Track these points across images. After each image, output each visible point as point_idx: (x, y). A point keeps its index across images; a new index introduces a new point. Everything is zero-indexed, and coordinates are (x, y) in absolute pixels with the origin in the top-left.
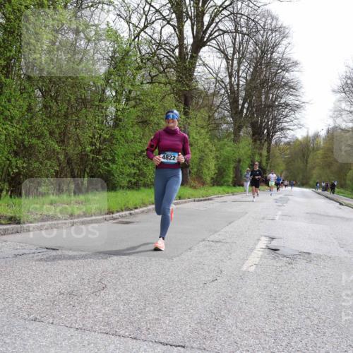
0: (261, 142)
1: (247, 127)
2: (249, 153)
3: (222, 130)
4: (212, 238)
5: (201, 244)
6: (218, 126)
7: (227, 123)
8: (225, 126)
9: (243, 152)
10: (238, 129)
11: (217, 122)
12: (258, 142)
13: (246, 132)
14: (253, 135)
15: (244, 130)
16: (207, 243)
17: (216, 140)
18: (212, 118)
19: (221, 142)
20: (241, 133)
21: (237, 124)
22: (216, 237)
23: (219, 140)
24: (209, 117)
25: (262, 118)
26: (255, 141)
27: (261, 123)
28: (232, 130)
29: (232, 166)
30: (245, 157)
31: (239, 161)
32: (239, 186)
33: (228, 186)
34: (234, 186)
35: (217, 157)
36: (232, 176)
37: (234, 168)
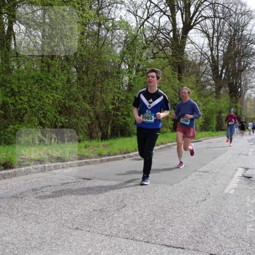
0: (236, 98)
1: (225, 87)
2: (228, 106)
3: (206, 90)
4: (201, 169)
5: (193, 174)
6: (204, 87)
7: (210, 85)
8: (209, 87)
9: (223, 106)
10: (219, 88)
11: (203, 84)
12: (234, 98)
13: (224, 90)
14: (230, 93)
15: (223, 89)
16: (198, 173)
17: (202, 98)
18: (199, 82)
19: (208, 99)
20: (221, 92)
21: (218, 85)
22: (205, 168)
23: (205, 97)
24: (197, 81)
25: (237, 80)
26: (231, 97)
27: (236, 83)
28: (214, 90)
29: (215, 116)
30: (225, 109)
31: (221, 112)
32: (221, 130)
33: (213, 131)
34: (217, 131)
35: (204, 110)
36: (215, 124)
37: (217, 117)
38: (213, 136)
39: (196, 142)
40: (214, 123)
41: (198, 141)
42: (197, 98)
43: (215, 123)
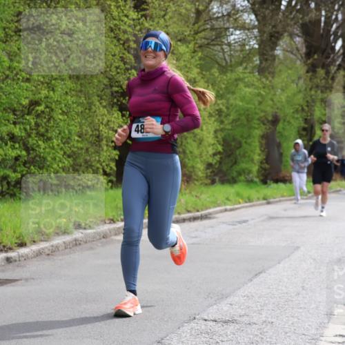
0: (328, 73)
1: (292, 36)
2: (299, 99)
3: (229, 44)
4: (212, 313)
5: (187, 328)
6: (220, 34)
7: (243, 27)
8: (235, 36)
9: (283, 98)
10: (270, 40)
11: (217, 24)
12: (321, 72)
13: (290, 47)
14: (308, 55)
15: (284, 42)
16: (202, 326)
17: (215, 71)
18: (204, 16)
19: (230, 76)
20: (278, 52)
21: (269, 29)
22: (223, 309)
23: (224, 69)
24: (198, 13)
25: (330, 11)
26: (312, 69)
27: (329, 23)
28: (254, 44)
29: (257, 133)
30: (289, 111)
31: (275, 121)
32: (277, 181)
33: (250, 182)
34: (264, 182)
35: (220, 112)
36: (257, 158)
37: (263, 137)
38: (250, 200)
39: (195, 219)
40: (255, 156)
41: (202, 218)
42: (196, 71)
43: (257, 156)
